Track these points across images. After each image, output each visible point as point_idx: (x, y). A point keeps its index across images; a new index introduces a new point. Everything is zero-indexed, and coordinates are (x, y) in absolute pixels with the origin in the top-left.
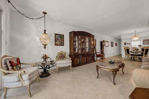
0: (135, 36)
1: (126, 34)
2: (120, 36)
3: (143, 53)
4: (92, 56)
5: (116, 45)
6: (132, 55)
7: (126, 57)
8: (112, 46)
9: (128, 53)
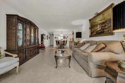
0: (61, 33)
1: (58, 32)
2: (53, 33)
3: (64, 44)
4: (37, 48)
5: (49, 38)
6: (60, 45)
7: (57, 46)
8: (47, 39)
9: (59, 44)
